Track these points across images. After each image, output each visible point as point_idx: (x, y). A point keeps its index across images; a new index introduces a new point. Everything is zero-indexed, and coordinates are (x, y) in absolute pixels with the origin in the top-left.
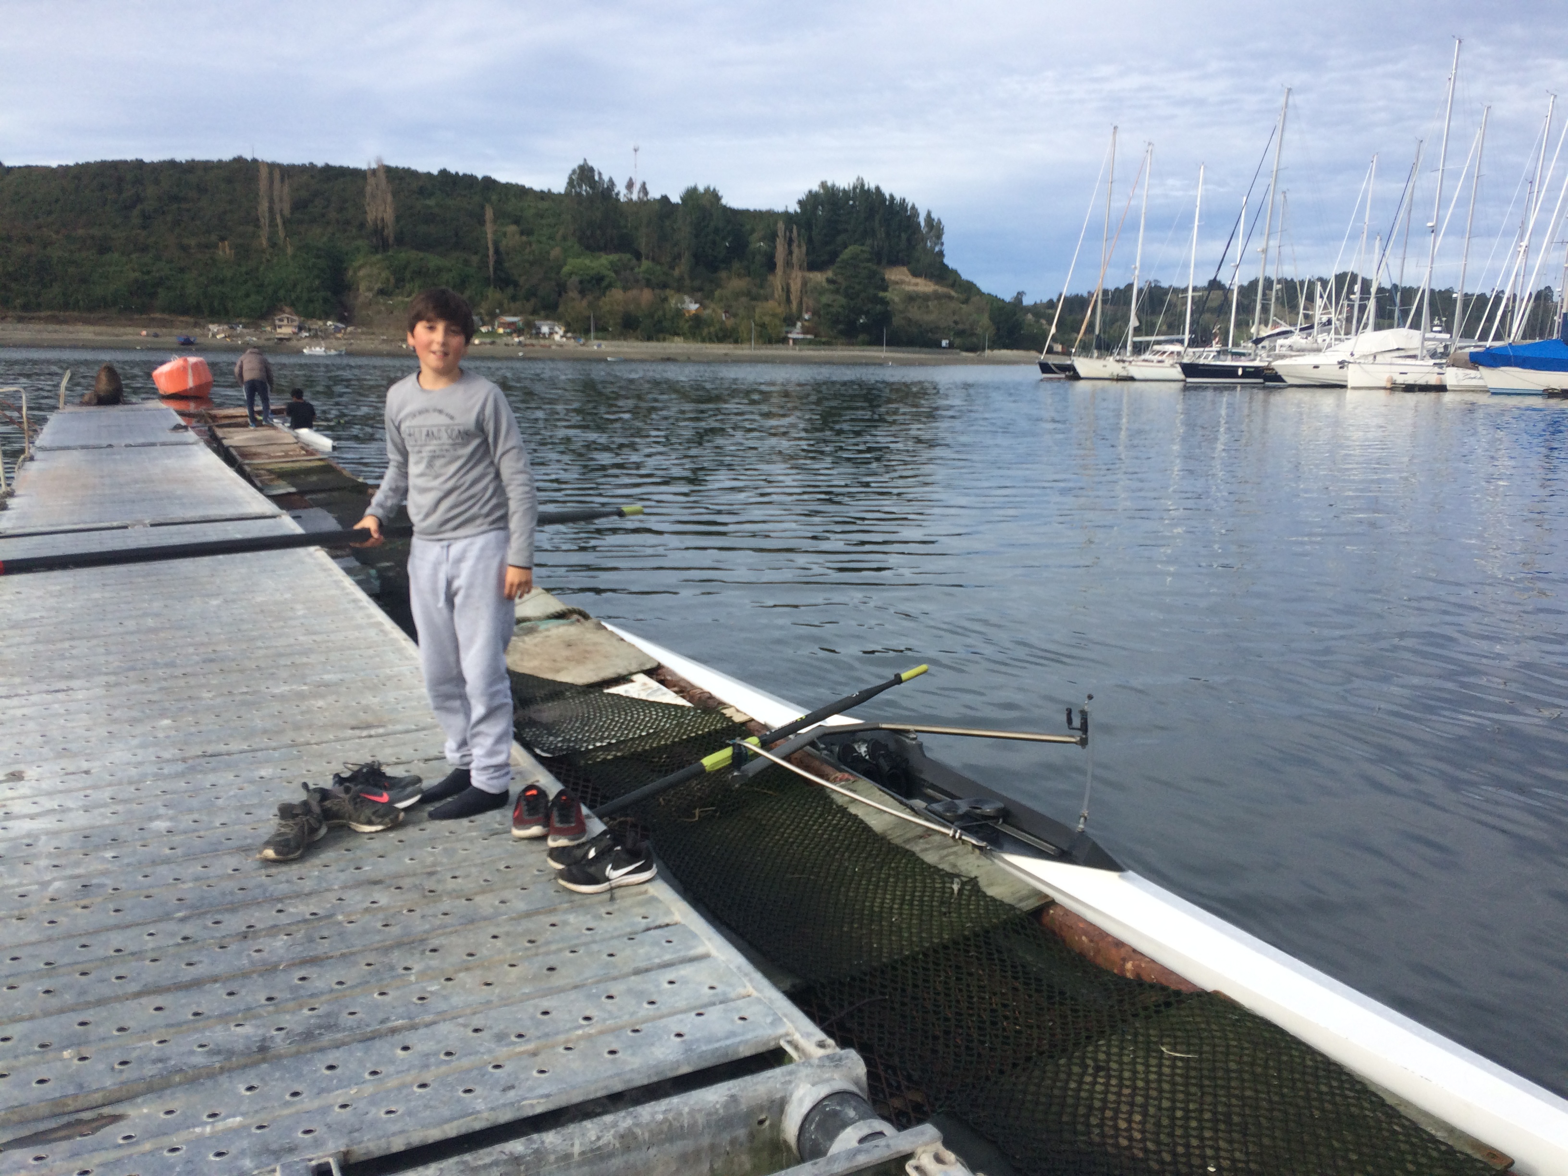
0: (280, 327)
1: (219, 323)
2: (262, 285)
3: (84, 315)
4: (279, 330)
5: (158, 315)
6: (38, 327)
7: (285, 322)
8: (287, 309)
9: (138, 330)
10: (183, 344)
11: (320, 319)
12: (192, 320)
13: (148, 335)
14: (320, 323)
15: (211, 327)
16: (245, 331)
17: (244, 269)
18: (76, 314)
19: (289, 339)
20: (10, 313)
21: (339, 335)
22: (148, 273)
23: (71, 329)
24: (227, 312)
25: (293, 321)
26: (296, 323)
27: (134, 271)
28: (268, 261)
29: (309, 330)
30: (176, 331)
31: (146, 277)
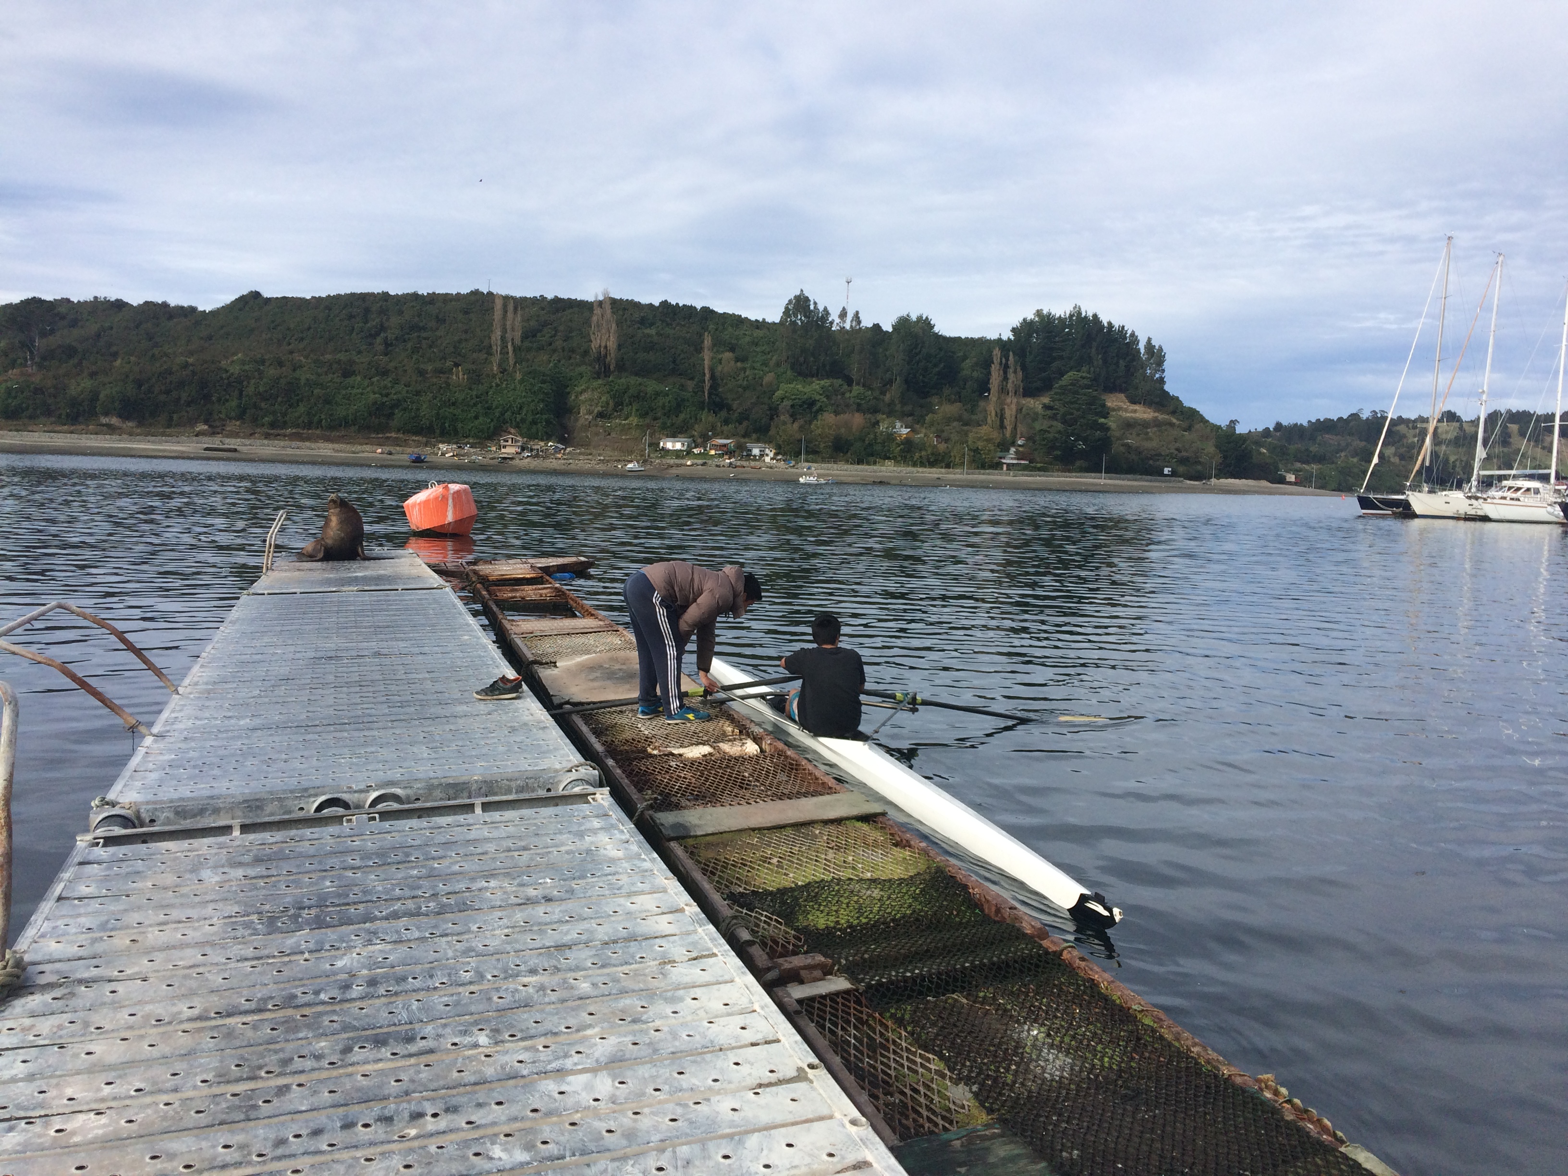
0: (505, 447)
1: (449, 443)
2: (489, 408)
3: (328, 434)
4: (503, 450)
5: (393, 435)
6: (282, 443)
7: (510, 443)
8: (512, 431)
9: (375, 447)
10: (414, 462)
11: (542, 440)
12: (425, 439)
13: (382, 453)
14: (542, 444)
15: (441, 446)
16: (472, 450)
17: (474, 393)
18: (318, 432)
19: (512, 459)
20: (258, 430)
21: (559, 456)
22: (387, 395)
23: (313, 445)
24: (456, 432)
25: (516, 441)
26: (520, 444)
27: (375, 393)
28: (497, 385)
29: (532, 450)
30: (409, 450)
31: (385, 399)
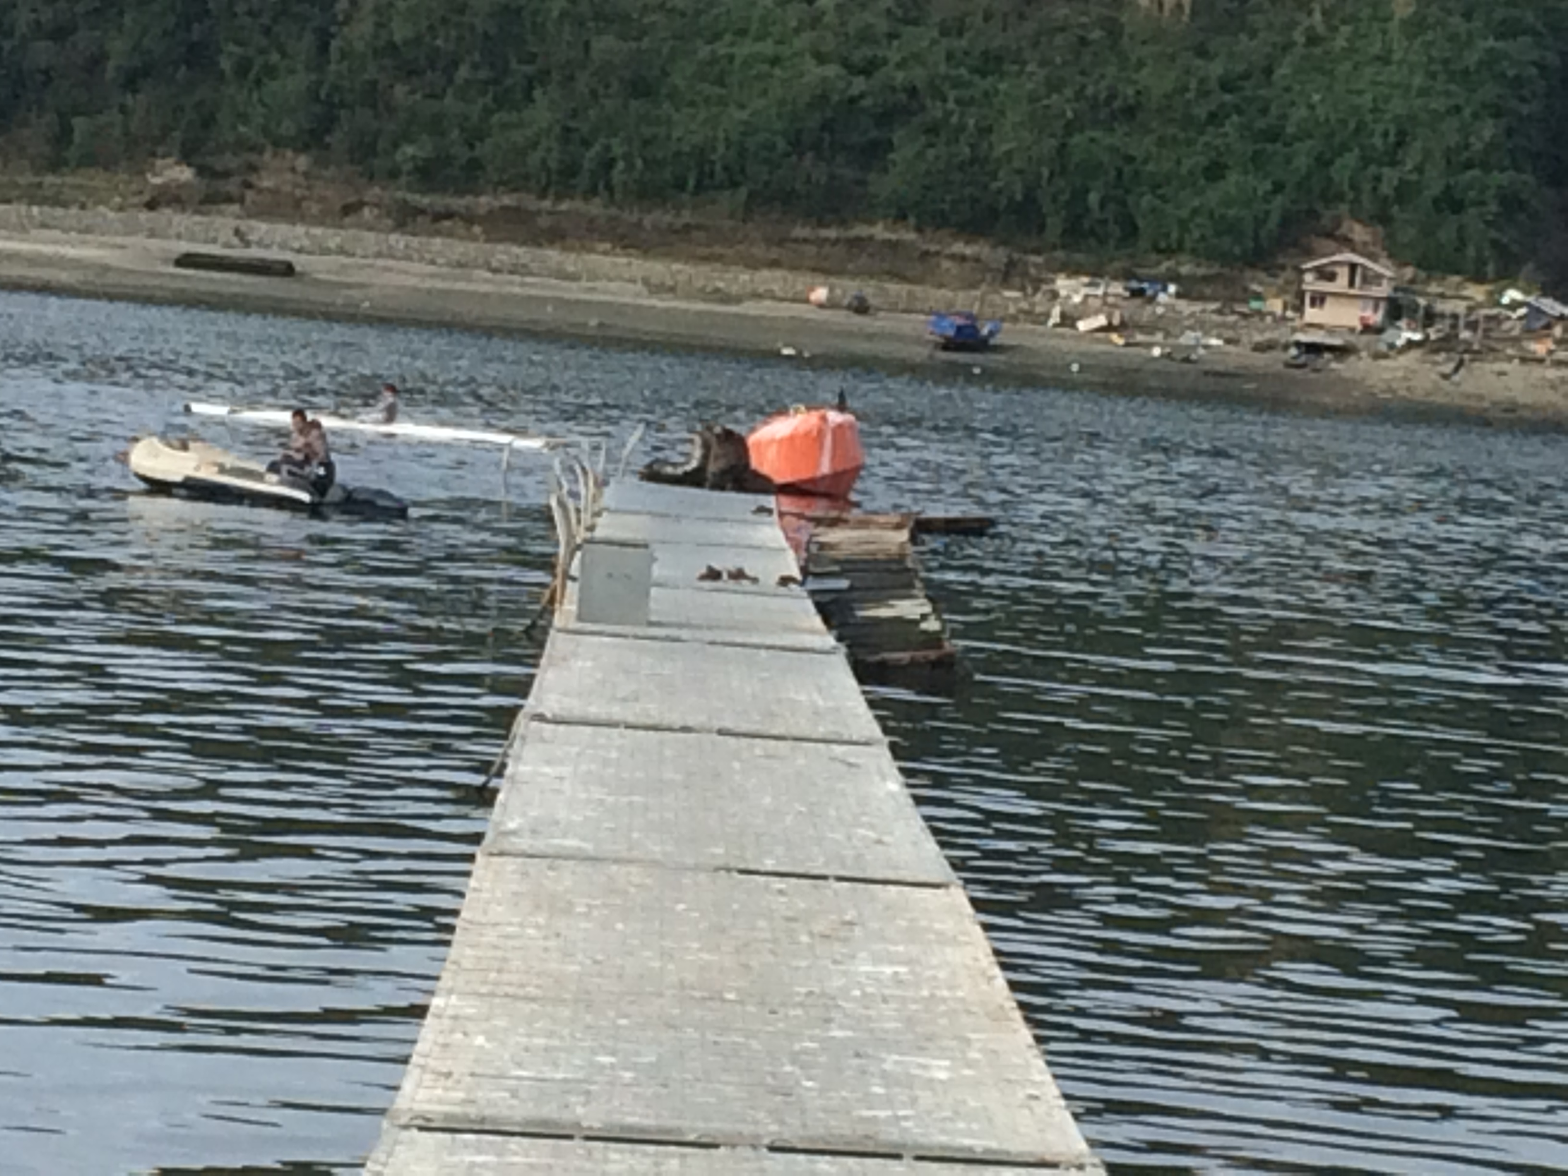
0: (1319, 299)
1: (1096, 273)
2: (1273, 135)
3: (630, 216)
4: (1311, 314)
5: (879, 231)
6: (460, 249)
7: (1341, 284)
8: (1359, 233)
9: (799, 281)
10: (948, 345)
12: (1001, 255)
13: (830, 304)
15: (1063, 284)
16: (1185, 307)
17: (1216, 69)
18: (595, 208)
19: (1342, 352)
20: (374, 192)
21: (1539, 348)
22: (868, 69)
23: (571, 262)
24: (1130, 231)
25: (1371, 279)
26: (1384, 290)
27: (821, 59)
28: (1312, 40)
29: (1430, 318)
30: (938, 296)
31: (859, 84)
